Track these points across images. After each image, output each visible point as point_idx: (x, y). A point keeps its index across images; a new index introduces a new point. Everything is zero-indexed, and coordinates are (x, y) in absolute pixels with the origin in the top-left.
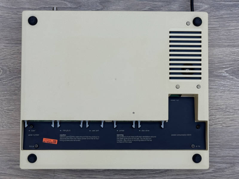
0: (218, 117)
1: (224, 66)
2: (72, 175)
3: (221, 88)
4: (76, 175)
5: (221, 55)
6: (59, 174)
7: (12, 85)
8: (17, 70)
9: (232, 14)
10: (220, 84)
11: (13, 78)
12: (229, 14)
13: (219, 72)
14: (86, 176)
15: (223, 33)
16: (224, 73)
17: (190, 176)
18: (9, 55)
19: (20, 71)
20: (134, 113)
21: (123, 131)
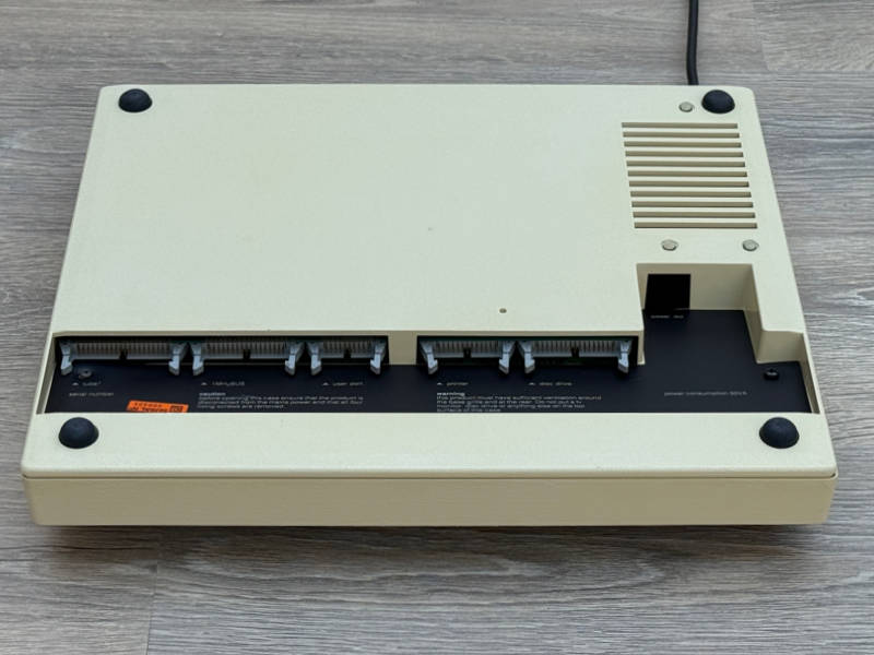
0: (858, 414)
1: (853, 282)
2: (237, 594)
3: (855, 337)
4: (254, 592)
5: (837, 254)
6: (174, 591)
7: (17, 332)
8: (44, 293)
9: (851, 164)
10: (848, 326)
11: (26, 314)
12: (842, 164)
13: (835, 296)
14: (298, 597)
15: (827, 204)
16: (854, 298)
17: (776, 597)
18: (19, 257)
19: (54, 296)
20: (503, 311)
21: (464, 384)
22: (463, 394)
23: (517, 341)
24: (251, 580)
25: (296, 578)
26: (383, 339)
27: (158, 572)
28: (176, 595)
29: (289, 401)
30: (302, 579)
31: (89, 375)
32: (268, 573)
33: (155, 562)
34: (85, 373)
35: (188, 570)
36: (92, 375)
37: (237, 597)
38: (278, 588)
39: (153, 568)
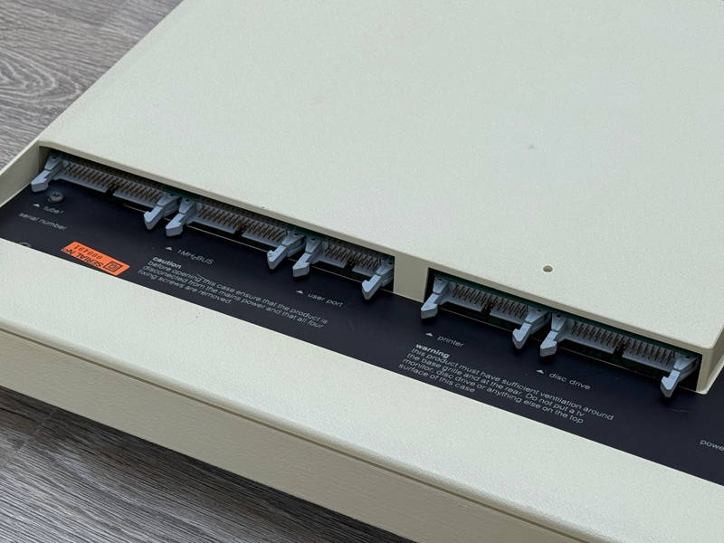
2: (82, 507)
4: (103, 513)
6: (20, 479)
20: (548, 269)
21: (458, 344)
22: (446, 356)
23: (549, 312)
24: (110, 497)
25: (160, 514)
26: (389, 259)
27: (22, 449)
28: (19, 484)
29: (243, 298)
30: (165, 517)
31: (59, 199)
32: (133, 494)
33: (25, 437)
34: (56, 197)
35: (53, 459)
36: (60, 202)
37: (81, 512)
38: (132, 518)
39: (18, 444)
